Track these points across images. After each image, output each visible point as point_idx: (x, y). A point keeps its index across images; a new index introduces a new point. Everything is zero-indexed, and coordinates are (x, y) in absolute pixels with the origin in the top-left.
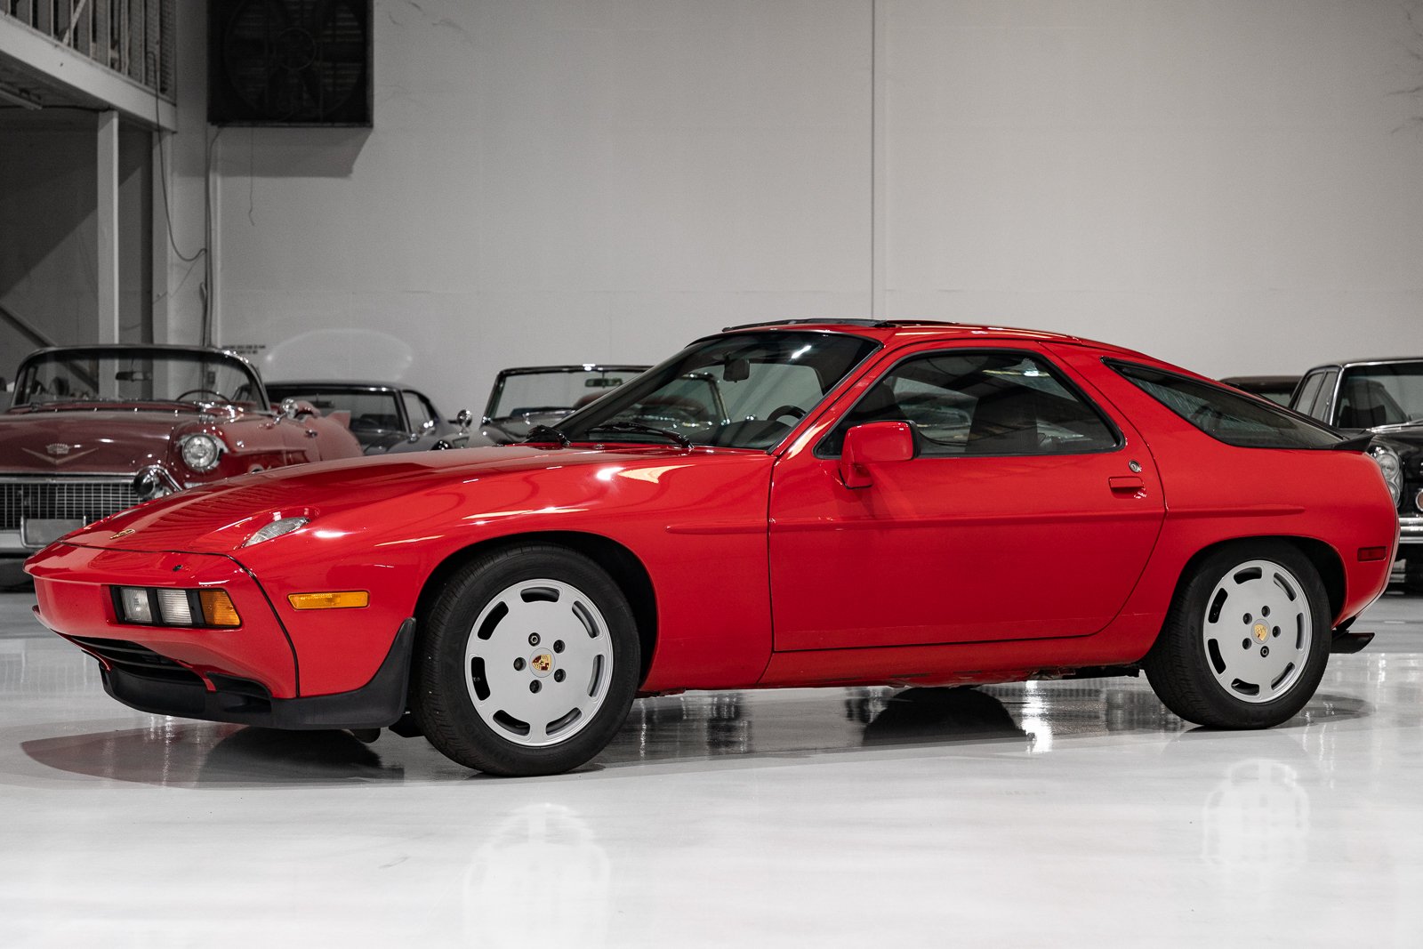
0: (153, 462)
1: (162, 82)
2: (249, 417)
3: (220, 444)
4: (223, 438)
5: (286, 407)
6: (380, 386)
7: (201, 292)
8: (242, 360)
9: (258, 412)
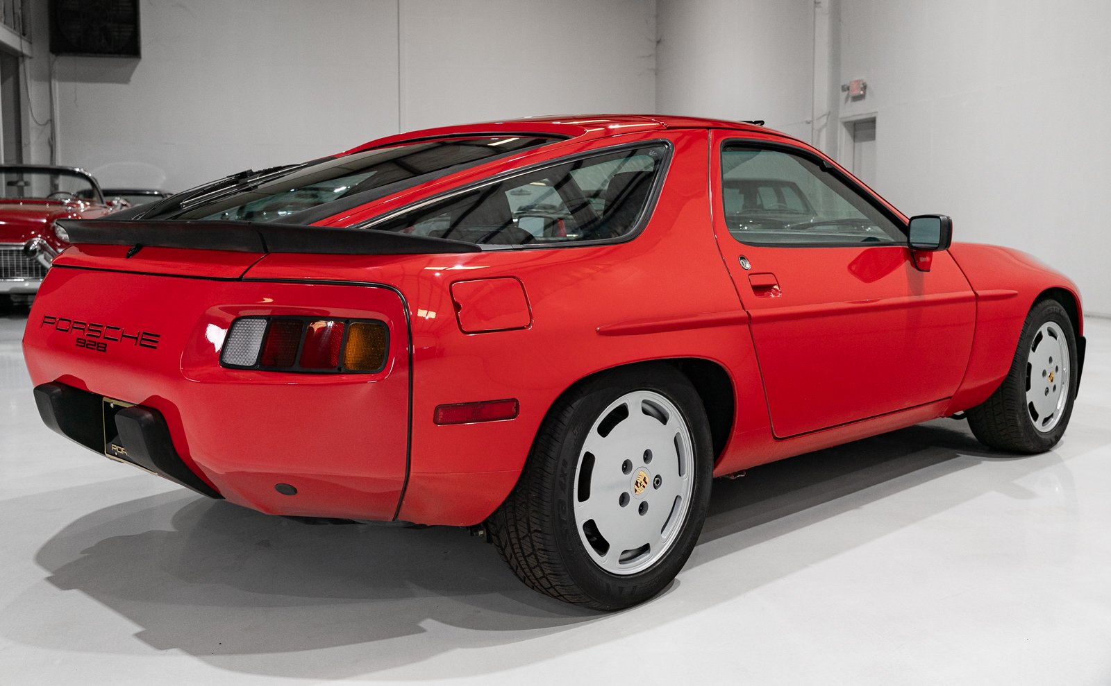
0: (35, 236)
1: (23, 31)
2: (93, 208)
5: (115, 202)
6: (154, 191)
7: (49, 142)
8: (86, 174)
9: (98, 205)
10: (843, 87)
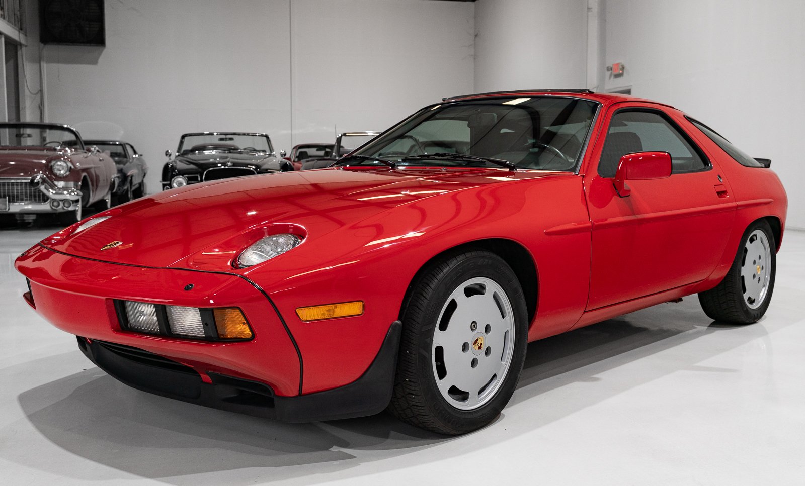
0: (38, 172)
1: (21, 26)
2: (77, 153)
3: (70, 165)
4: (71, 162)
5: (92, 149)
6: (116, 142)
7: (39, 107)
8: (72, 129)
9: (80, 151)
10: (608, 68)
